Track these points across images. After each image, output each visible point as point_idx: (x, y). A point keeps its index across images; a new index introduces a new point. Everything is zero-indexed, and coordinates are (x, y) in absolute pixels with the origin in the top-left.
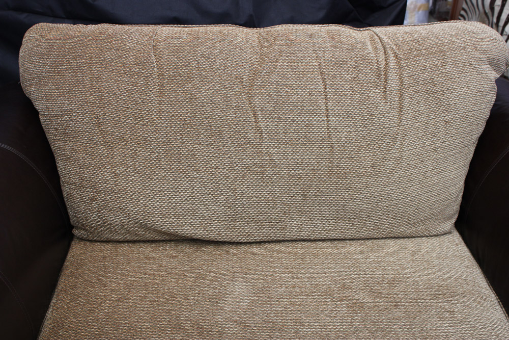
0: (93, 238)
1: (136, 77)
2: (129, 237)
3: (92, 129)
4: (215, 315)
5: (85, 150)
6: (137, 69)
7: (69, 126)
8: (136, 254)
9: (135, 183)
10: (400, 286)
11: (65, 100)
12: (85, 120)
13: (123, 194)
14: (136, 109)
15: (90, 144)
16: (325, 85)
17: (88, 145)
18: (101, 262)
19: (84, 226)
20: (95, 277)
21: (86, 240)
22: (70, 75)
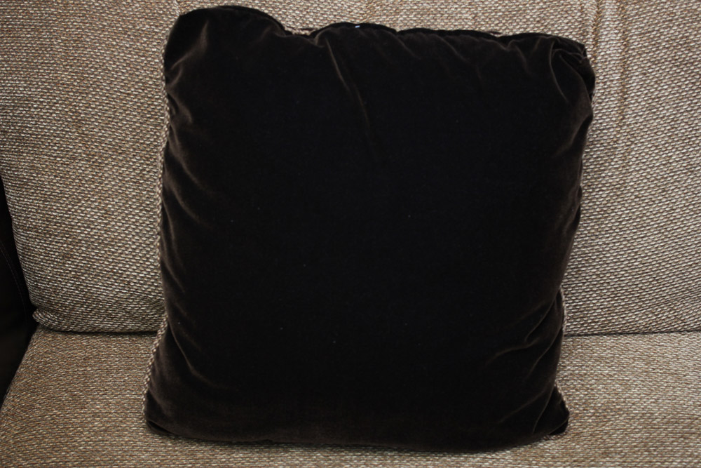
0: (69, 327)
1: (145, 39)
2: (130, 326)
3: (67, 132)
4: (272, 461)
5: (54, 169)
6: (147, 26)
7: (27, 127)
8: (142, 354)
9: (141, 228)
10: (616, 419)
11: (19, 81)
12: (54, 115)
13: (119, 246)
14: (143, 97)
15: (62, 158)
17: (58, 159)
18: (80, 366)
19: (52, 305)
20: (67, 391)
21: (56, 331)
22: (29, 36)
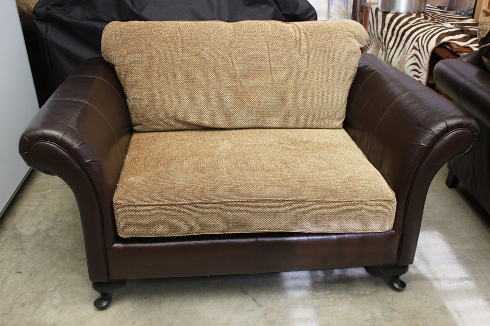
5: (143, 81)
6: (170, 40)
7: (134, 69)
11: (132, 56)
12: (143, 65)
13: (164, 102)
14: (170, 59)
16: (268, 48)
17: (144, 78)
19: (141, 123)
22: (134, 44)
